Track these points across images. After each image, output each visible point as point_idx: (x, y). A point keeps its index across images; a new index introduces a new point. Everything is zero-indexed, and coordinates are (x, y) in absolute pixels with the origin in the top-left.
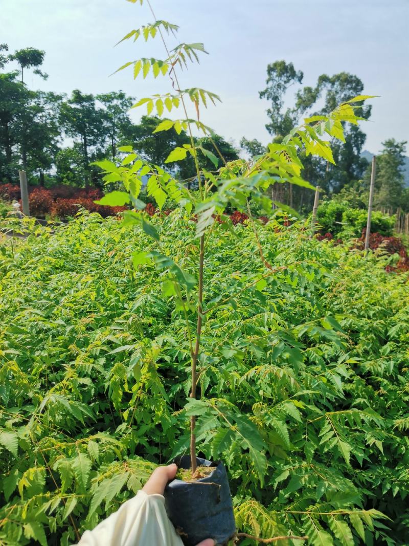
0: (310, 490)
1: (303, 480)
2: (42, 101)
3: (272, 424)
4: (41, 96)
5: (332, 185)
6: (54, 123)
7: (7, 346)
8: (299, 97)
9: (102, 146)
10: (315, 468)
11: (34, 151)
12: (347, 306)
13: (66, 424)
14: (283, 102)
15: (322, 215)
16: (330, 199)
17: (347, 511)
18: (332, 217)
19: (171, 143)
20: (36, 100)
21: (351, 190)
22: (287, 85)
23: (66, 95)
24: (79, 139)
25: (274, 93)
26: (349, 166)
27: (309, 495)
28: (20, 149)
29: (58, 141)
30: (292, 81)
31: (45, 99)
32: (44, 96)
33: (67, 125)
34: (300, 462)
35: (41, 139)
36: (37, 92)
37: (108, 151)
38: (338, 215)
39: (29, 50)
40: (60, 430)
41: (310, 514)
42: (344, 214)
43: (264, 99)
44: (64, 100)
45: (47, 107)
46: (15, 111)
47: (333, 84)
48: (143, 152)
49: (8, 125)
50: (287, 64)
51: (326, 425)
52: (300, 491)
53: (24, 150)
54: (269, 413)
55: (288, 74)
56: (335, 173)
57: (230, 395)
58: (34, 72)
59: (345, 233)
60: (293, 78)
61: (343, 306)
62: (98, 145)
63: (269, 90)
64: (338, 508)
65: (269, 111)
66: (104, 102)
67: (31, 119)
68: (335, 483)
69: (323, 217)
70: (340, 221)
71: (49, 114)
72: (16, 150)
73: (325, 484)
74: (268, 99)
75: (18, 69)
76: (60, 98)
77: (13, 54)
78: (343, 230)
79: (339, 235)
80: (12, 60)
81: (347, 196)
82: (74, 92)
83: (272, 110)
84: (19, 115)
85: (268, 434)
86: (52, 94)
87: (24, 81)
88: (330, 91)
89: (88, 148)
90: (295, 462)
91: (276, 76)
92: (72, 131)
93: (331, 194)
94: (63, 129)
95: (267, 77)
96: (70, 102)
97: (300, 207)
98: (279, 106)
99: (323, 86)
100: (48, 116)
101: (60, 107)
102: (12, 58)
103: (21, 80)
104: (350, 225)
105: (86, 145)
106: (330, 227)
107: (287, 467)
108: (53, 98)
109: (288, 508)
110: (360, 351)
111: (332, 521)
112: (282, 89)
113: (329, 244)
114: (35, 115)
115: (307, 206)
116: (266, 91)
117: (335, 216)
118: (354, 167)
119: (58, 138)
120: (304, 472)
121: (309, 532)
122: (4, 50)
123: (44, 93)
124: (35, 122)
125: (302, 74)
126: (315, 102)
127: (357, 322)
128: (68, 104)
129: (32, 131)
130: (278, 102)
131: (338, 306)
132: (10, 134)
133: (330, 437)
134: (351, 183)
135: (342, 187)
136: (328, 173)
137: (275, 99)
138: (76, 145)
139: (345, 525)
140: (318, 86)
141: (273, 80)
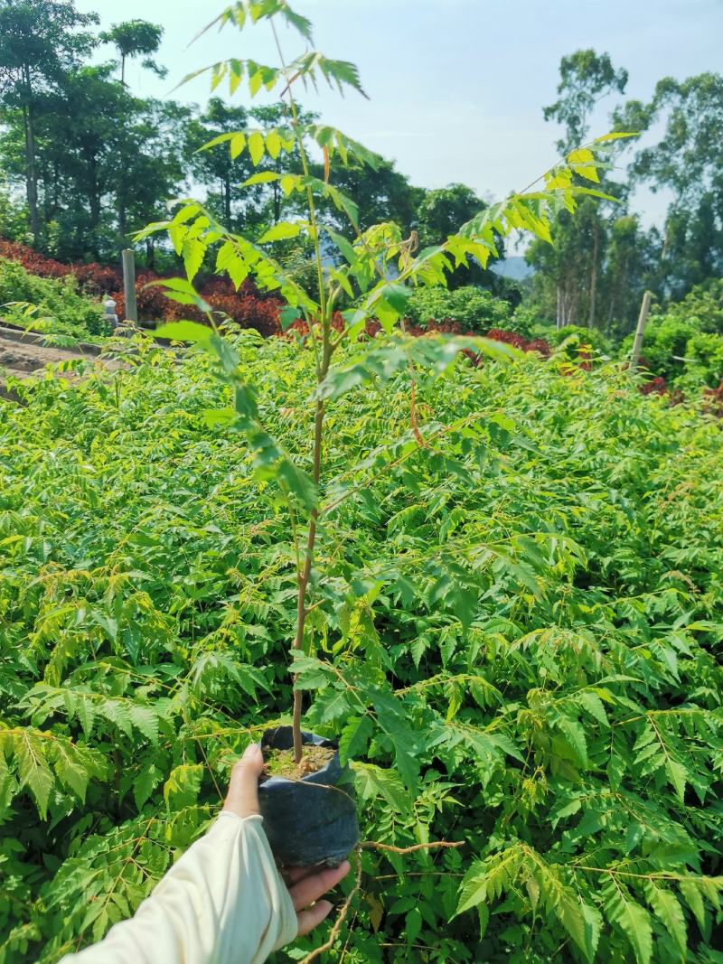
0: (613, 835)
1: (604, 819)
2: (155, 117)
3: (560, 726)
4: (154, 108)
5: (669, 285)
6: (176, 157)
7: (129, 564)
8: (617, 119)
9: (258, 201)
10: (624, 800)
11: (139, 207)
12: (690, 523)
13: (226, 697)
14: (588, 127)
15: (648, 342)
16: (664, 311)
17: (675, 876)
18: (668, 346)
19: (379, 199)
20: (145, 115)
21: (706, 295)
22: (596, 96)
23: (197, 106)
24: (218, 187)
25: (572, 109)
26: (705, 251)
27: (611, 844)
28: (115, 202)
29: (180, 190)
30: (606, 88)
31: (161, 113)
32: (159, 108)
33: (197, 161)
34: (598, 788)
35: (152, 185)
36: (148, 101)
37: (266, 209)
38: (680, 344)
39: (136, 23)
40: (218, 707)
41: (613, 874)
42: (690, 343)
43: (553, 121)
44: (194, 117)
45: (164, 127)
46: (109, 134)
47: (685, 95)
48: (328, 214)
49: (96, 158)
50: (598, 56)
51: (647, 732)
52: (597, 835)
53: (121, 204)
54: (554, 706)
55: (599, 76)
56: (677, 264)
57: (486, 670)
58: (143, 65)
59: (689, 378)
60: (609, 83)
61: (684, 524)
62: (251, 199)
63: (563, 105)
64: (660, 869)
65: (561, 144)
66: (262, 121)
67: (135, 150)
68: (657, 828)
69: (650, 346)
70: (682, 355)
71: (167, 141)
72: (107, 204)
73: (641, 830)
74: (560, 120)
75: (115, 58)
76: (186, 112)
77: (109, 31)
78: (686, 371)
79: (677, 381)
80: (106, 42)
81: (697, 308)
82: (212, 101)
83: (566, 142)
84: (115, 142)
85: (550, 740)
86: (172, 105)
87: (125, 81)
88: (677, 110)
89: (232, 204)
90: (589, 788)
91: (577, 79)
92: (205, 172)
93: (667, 302)
94: (191, 168)
95: (560, 80)
96: (204, 120)
97: (608, 323)
98: (580, 135)
99: (664, 100)
100: (165, 144)
101: (186, 129)
102: (106, 38)
103: (120, 79)
104: (699, 365)
105: (228, 198)
106: (662, 366)
107: (576, 795)
108: (174, 112)
109: (576, 861)
110: (709, 606)
111: (651, 890)
112: (586, 103)
113: (661, 401)
114: (142, 142)
115: (620, 322)
116: (556, 107)
117: (673, 345)
118: (714, 253)
119: (181, 184)
120: (605, 805)
121: (612, 902)
122: (93, 23)
123: (160, 104)
124: (141, 154)
125: (626, 75)
126: (646, 129)
127: (707, 555)
128: (201, 124)
129: (137, 170)
130: (578, 128)
131: (674, 523)
132: (99, 176)
133: (653, 752)
134: (705, 283)
135: (688, 290)
136: (664, 264)
137: (573, 121)
138: (212, 196)
139: (672, 897)
140: (655, 100)
141: (569, 86)
